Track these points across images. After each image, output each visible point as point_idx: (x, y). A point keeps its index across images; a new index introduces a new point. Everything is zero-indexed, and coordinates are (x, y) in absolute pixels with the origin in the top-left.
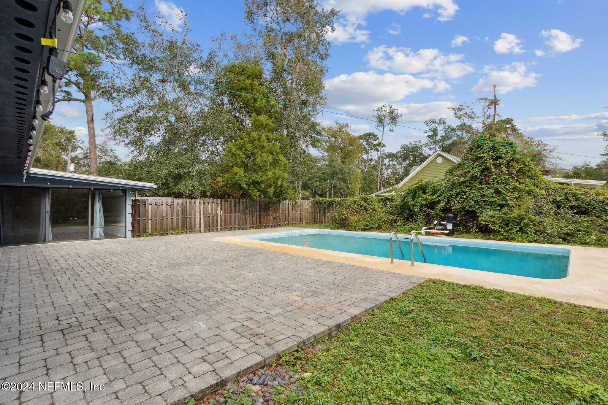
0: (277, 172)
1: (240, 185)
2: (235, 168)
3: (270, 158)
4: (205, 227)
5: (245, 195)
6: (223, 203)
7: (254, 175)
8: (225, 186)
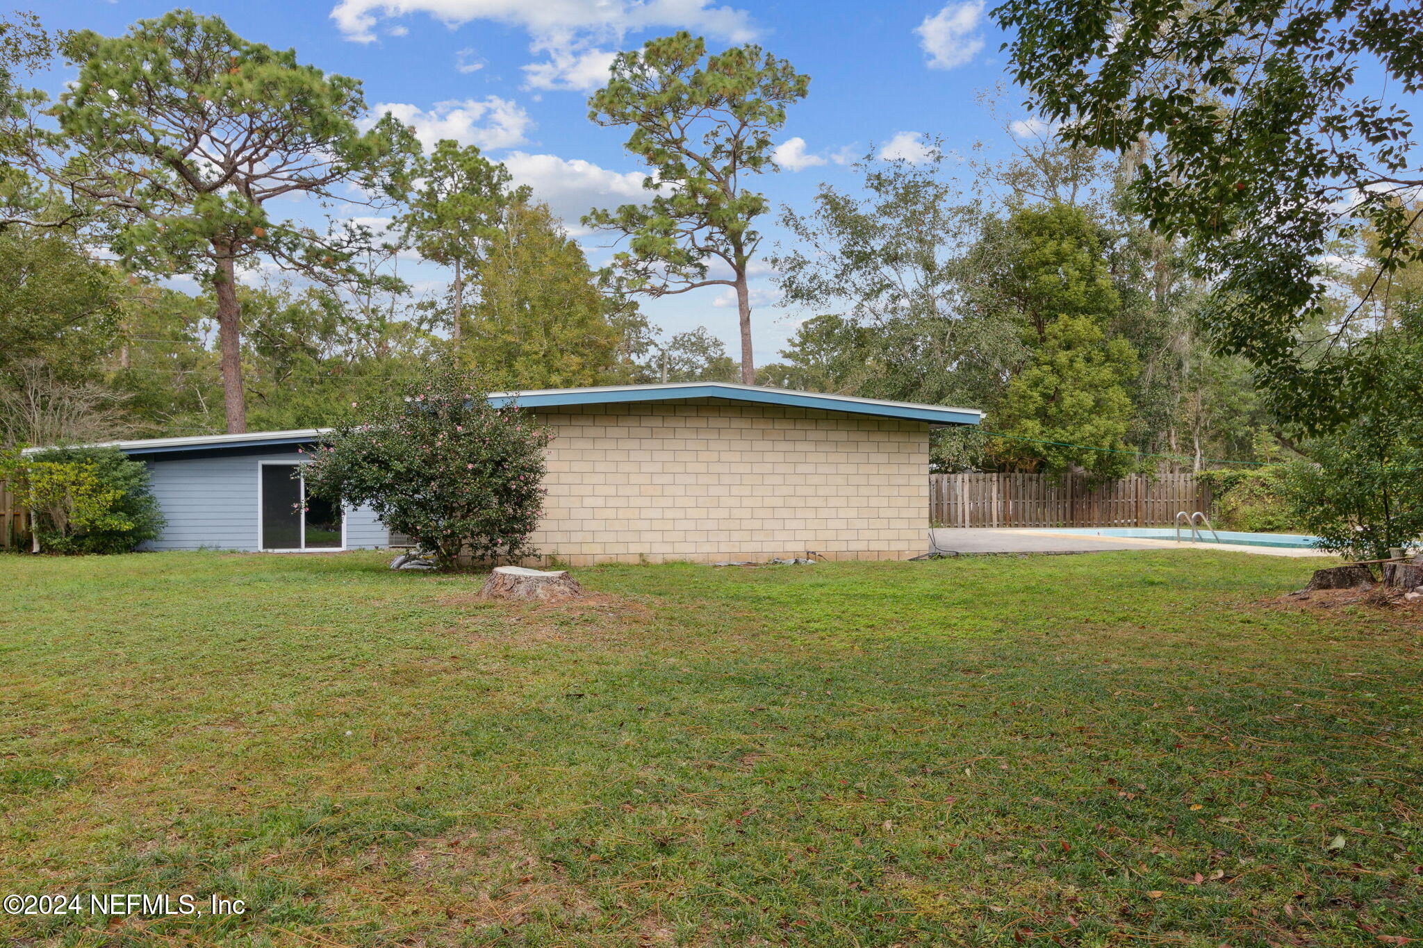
0: (1102, 422)
1: (1033, 450)
2: (1024, 421)
3: (1088, 399)
4: (971, 521)
5: (1042, 465)
6: (1001, 480)
7: (1059, 430)
8: (1008, 451)
